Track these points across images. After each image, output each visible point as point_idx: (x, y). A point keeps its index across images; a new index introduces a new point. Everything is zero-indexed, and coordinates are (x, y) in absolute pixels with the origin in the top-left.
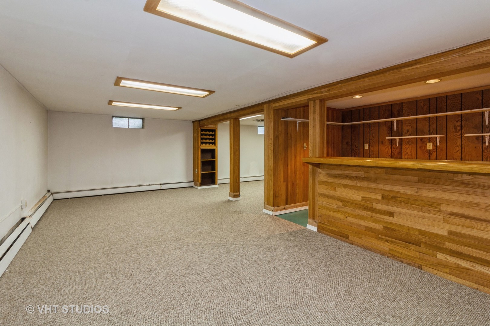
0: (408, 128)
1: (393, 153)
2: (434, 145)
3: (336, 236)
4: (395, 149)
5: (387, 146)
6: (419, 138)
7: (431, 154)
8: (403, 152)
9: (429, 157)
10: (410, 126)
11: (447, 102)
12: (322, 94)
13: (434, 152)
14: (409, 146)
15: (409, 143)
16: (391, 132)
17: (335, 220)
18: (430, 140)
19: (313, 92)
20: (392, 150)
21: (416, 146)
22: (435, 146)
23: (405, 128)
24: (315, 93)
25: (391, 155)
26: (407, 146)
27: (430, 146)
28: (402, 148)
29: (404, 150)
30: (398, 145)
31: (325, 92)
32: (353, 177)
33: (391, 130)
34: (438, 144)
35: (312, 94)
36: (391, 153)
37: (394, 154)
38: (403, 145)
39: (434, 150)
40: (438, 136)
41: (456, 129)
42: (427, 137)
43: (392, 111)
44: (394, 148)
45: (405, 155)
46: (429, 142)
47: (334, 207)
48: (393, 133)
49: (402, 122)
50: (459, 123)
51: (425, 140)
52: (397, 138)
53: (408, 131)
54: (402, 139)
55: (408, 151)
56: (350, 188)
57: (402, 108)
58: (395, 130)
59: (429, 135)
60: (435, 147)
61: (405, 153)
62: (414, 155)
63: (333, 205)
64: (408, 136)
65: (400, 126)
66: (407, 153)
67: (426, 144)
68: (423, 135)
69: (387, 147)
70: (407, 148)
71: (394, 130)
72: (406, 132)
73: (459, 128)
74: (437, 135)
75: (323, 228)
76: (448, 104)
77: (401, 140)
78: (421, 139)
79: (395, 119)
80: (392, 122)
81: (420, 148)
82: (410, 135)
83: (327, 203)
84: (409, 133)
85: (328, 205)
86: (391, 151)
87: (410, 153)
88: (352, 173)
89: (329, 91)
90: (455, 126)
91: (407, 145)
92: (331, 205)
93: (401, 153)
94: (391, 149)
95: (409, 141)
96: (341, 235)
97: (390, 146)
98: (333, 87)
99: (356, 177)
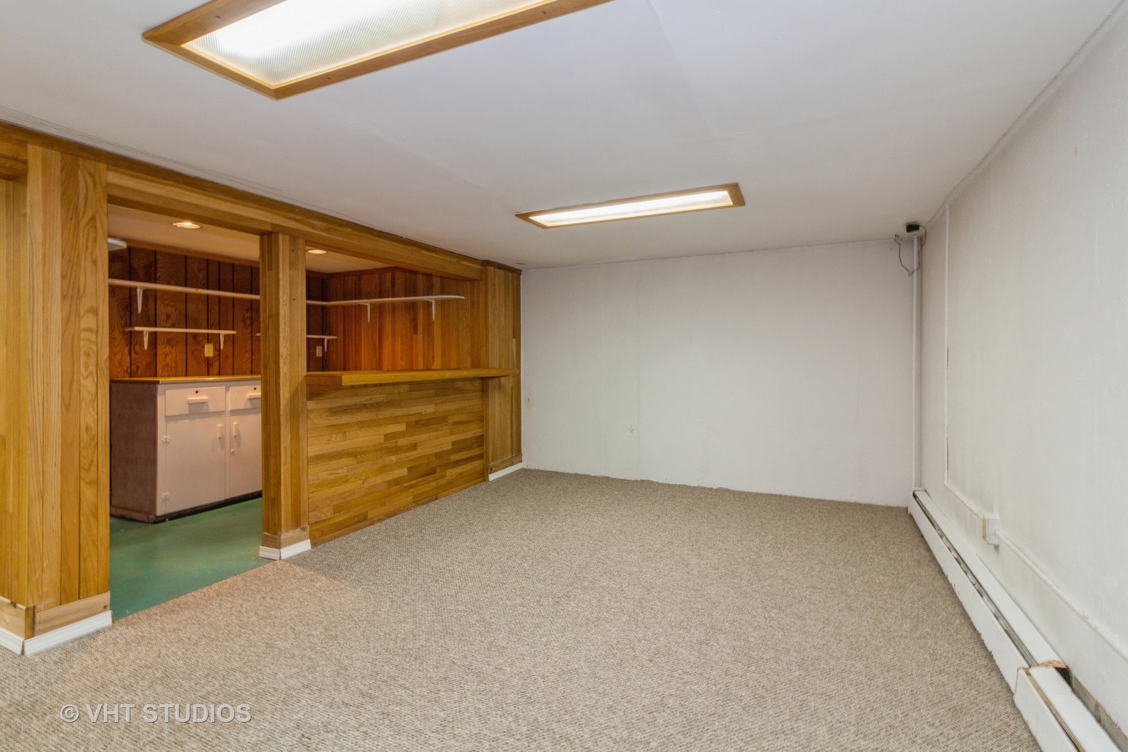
0: (169, 310)
1: (135, 364)
2: (215, 349)
3: (347, 529)
4: (138, 356)
5: (118, 349)
6: (191, 334)
7: (212, 365)
8: (158, 362)
9: (208, 371)
10: (173, 306)
11: (233, 275)
12: (313, 231)
13: (216, 361)
14: (171, 349)
15: (172, 343)
16: (128, 313)
17: (344, 498)
18: (209, 338)
19: (291, 215)
20: (132, 359)
21: (185, 349)
22: (217, 350)
23: (162, 309)
24: (296, 220)
25: (129, 370)
26: (167, 349)
27: (209, 351)
28: (156, 354)
29: (160, 358)
30: (146, 347)
31: (320, 229)
32: (372, 405)
33: (129, 308)
34: (222, 347)
35: (286, 217)
36: (129, 365)
37: (138, 368)
38: (158, 346)
39: (216, 359)
40: (223, 332)
41: (245, 322)
42: (204, 334)
43: (130, 263)
44: (136, 353)
45: (163, 368)
46: (208, 342)
47: (342, 472)
48: (134, 319)
49: (156, 296)
50: (248, 315)
51: (201, 338)
52: (146, 330)
53: (168, 316)
54: (156, 333)
55: (168, 360)
56: (369, 427)
57: (155, 264)
58: (140, 310)
59: (208, 328)
60: (218, 353)
61: (164, 364)
62: (181, 368)
63: (340, 471)
64: (170, 327)
65: (151, 303)
66: (167, 365)
67: (204, 347)
68: (198, 328)
69: (120, 351)
70: (168, 354)
71: (137, 309)
72: (165, 319)
73: (248, 322)
74: (219, 329)
75: (322, 531)
76: (235, 278)
77: (154, 336)
78: (195, 336)
79: (140, 286)
80: (132, 291)
81: (192, 353)
82: (173, 326)
83: (329, 472)
84: (170, 321)
85: (331, 474)
86: (129, 360)
87: (173, 364)
88: (371, 399)
89: (328, 230)
90: (243, 317)
91: (167, 347)
92: (336, 472)
93: (154, 364)
94: (130, 355)
95: (171, 340)
96: (356, 520)
97: (128, 347)
98: (338, 228)
99: (377, 404)
